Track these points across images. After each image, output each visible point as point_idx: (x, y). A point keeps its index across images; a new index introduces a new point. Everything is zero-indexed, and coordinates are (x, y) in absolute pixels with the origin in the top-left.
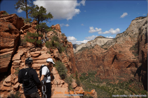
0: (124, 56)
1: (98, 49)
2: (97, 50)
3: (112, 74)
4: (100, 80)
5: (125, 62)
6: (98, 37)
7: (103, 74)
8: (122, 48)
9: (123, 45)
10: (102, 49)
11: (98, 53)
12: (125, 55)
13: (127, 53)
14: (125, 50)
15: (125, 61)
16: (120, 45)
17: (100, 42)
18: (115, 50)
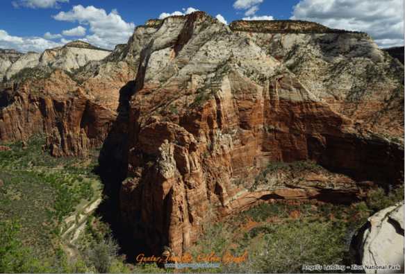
0: (104, 109)
1: (59, 81)
2: (57, 85)
3: (80, 145)
4: (51, 160)
5: (106, 121)
6: (71, 45)
7: (58, 146)
8: (105, 89)
9: (109, 83)
10: (70, 81)
11: (60, 91)
12: (107, 106)
13: (112, 103)
14: (110, 95)
15: (107, 119)
16: (102, 83)
17: (76, 58)
18: (87, 93)
